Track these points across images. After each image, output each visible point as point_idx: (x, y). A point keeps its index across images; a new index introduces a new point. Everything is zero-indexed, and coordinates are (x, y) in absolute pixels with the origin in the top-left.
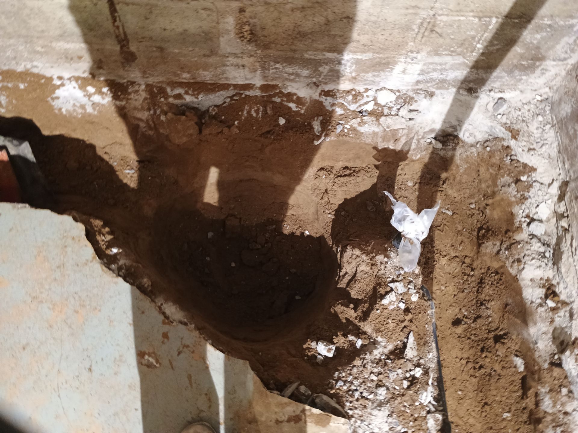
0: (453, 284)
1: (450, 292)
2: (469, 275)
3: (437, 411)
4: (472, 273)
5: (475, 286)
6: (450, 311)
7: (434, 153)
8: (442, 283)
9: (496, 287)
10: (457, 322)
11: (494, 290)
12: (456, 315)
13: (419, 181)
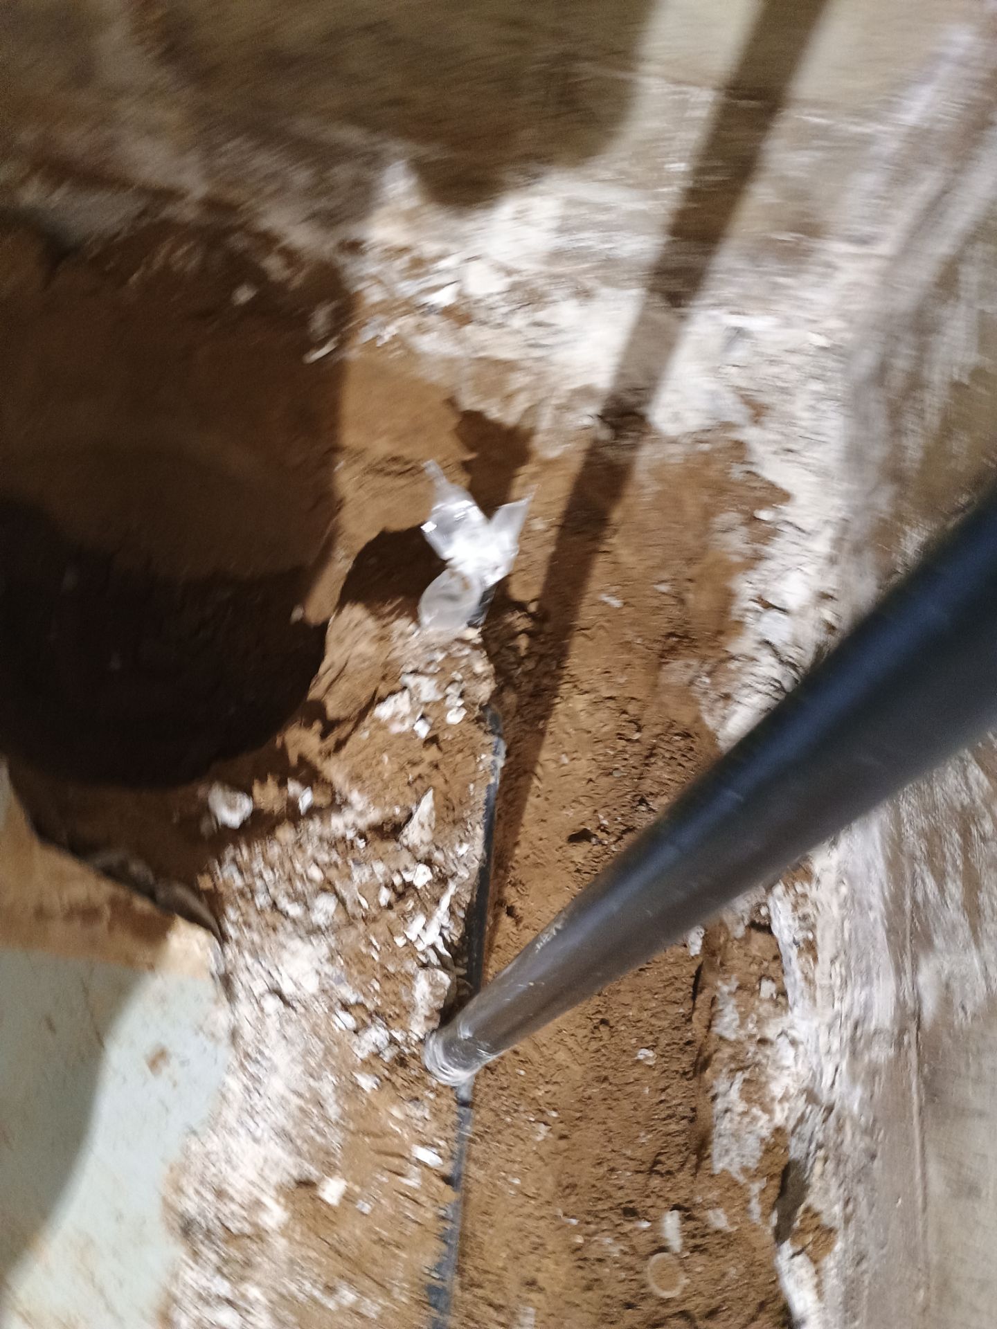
0: (590, 755)
1: (581, 773)
2: (628, 740)
3: (444, 966)
4: (637, 736)
5: (636, 764)
6: (571, 813)
7: (594, 451)
8: (566, 749)
9: (680, 765)
10: (580, 836)
11: (673, 772)
12: (582, 824)
13: (559, 522)
